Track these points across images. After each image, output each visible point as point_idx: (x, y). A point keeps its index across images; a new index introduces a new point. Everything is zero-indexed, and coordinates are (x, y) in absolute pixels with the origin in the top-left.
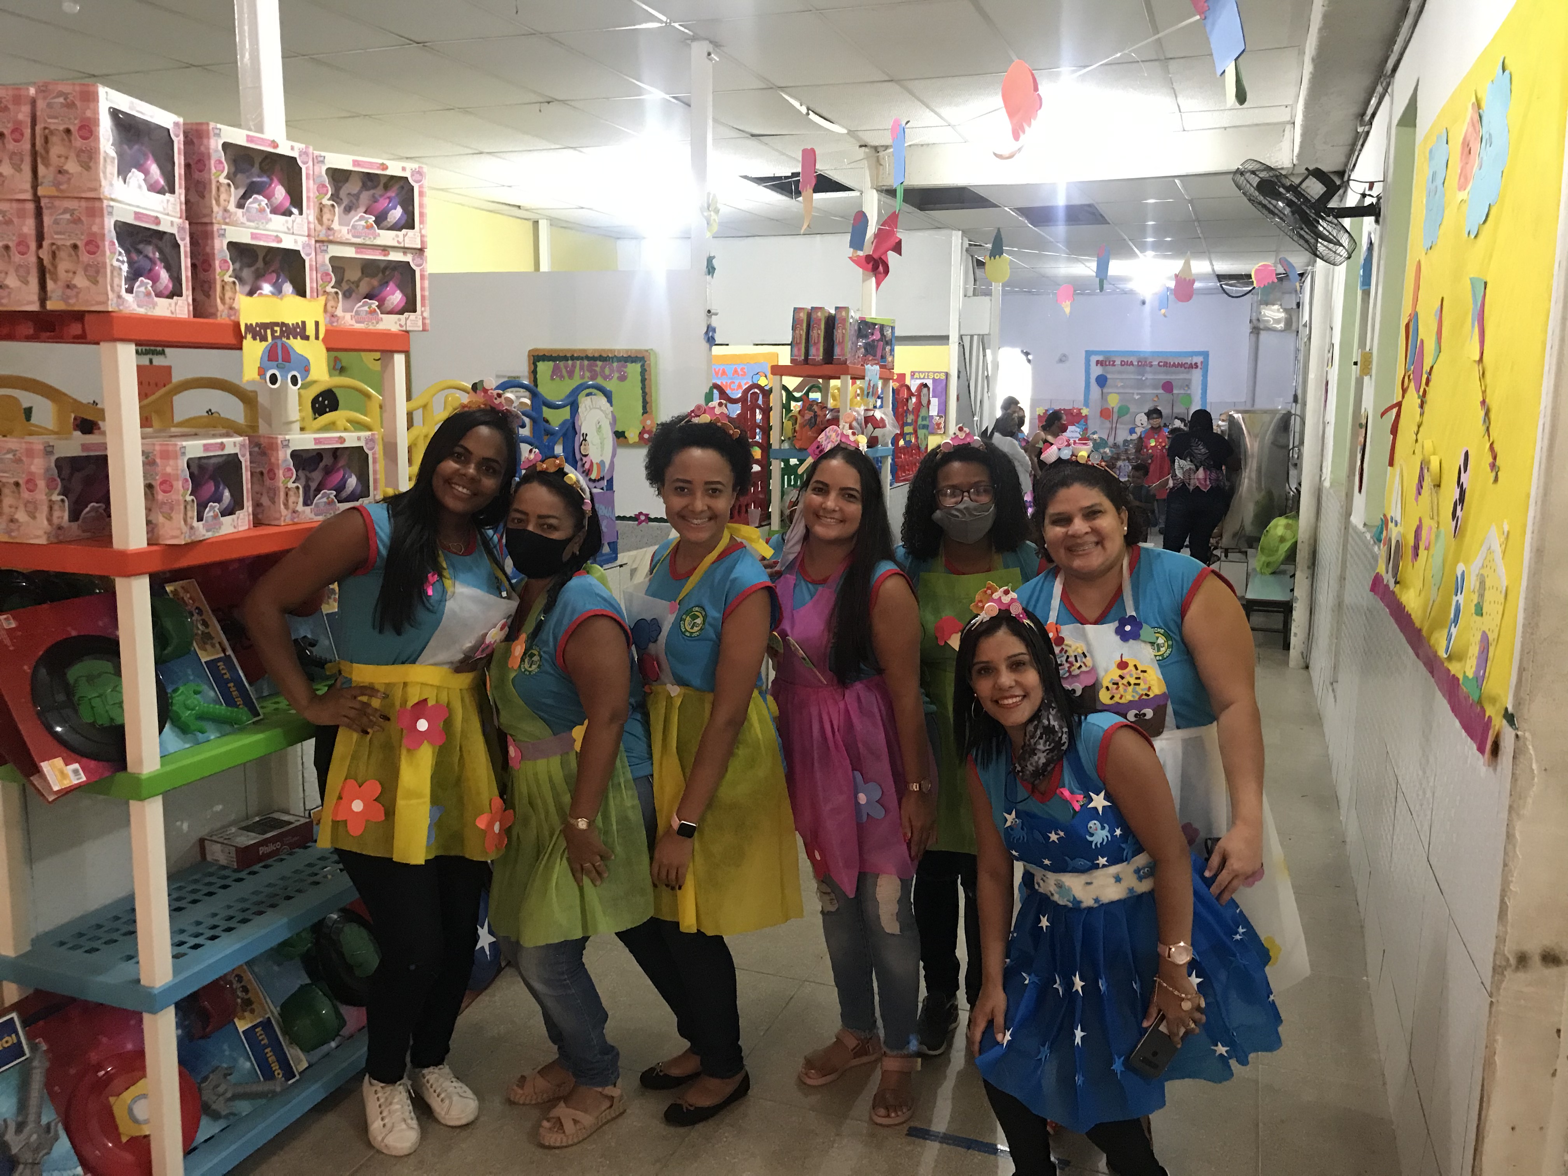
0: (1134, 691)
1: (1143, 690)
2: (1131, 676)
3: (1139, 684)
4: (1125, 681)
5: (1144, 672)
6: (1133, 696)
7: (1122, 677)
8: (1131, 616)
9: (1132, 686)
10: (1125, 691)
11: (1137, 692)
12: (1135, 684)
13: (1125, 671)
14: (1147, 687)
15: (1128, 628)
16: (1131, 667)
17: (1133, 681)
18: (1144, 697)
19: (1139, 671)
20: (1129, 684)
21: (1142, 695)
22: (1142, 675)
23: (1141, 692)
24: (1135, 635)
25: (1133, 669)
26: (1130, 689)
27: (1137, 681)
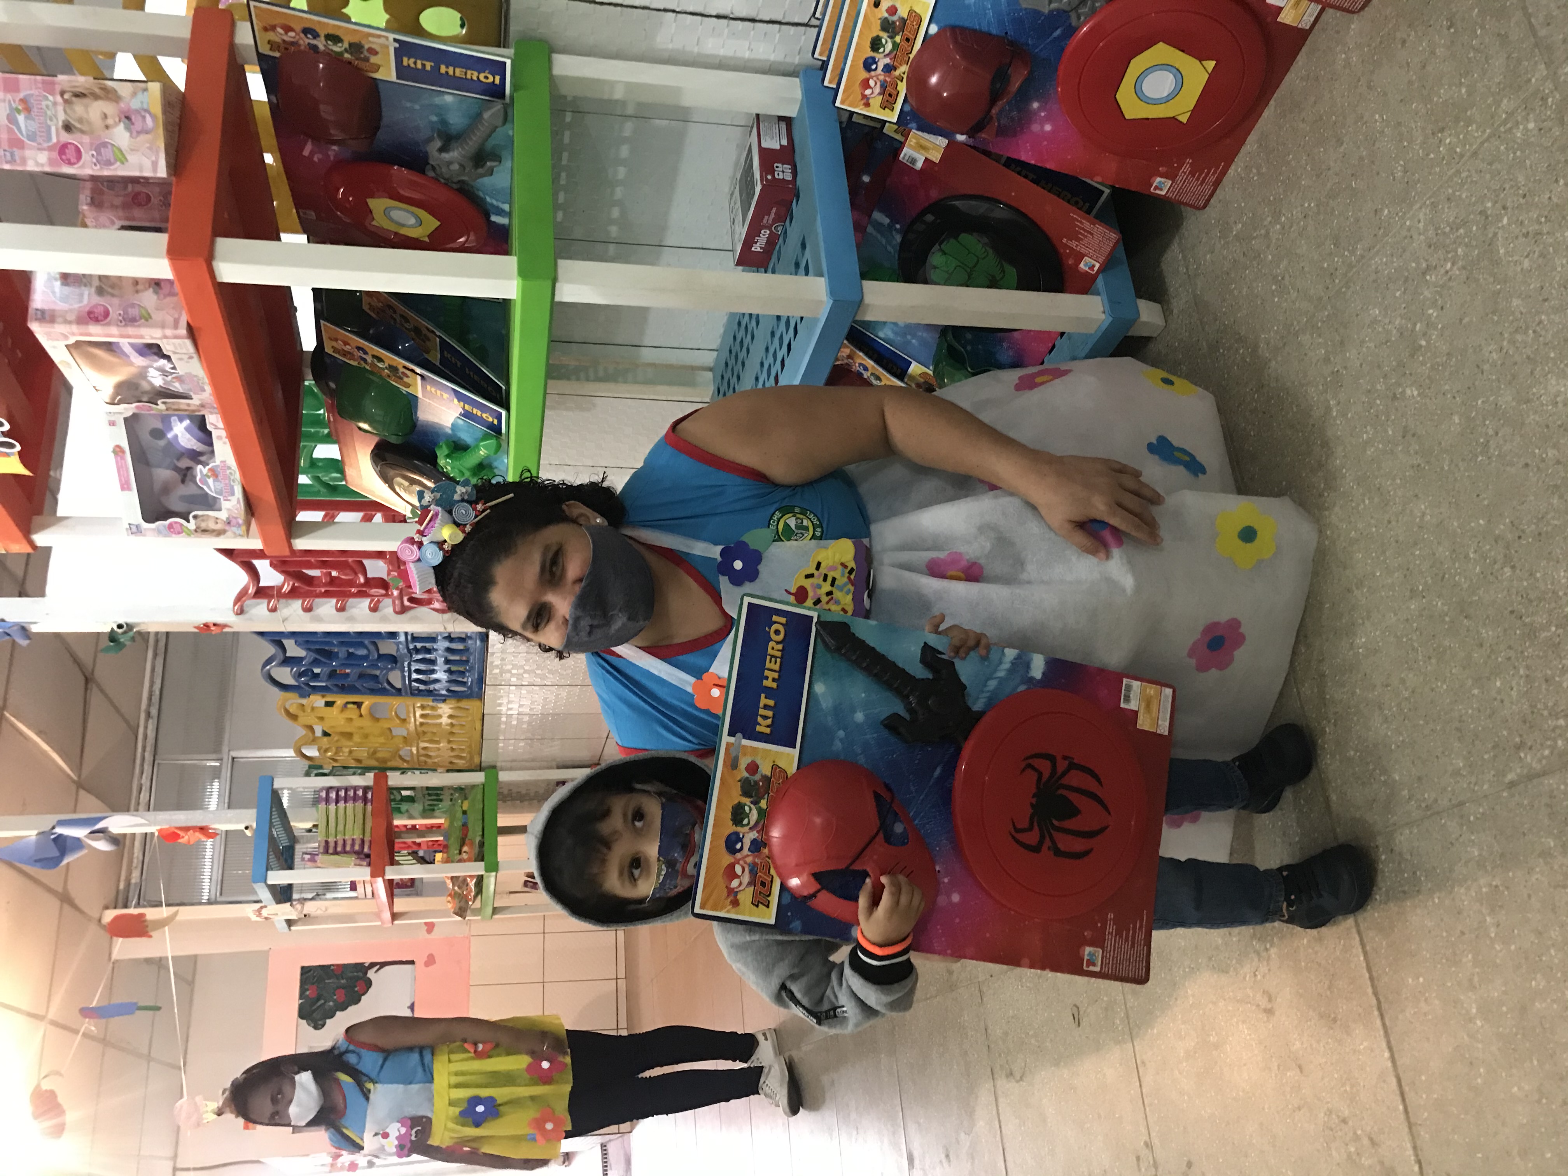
0: (841, 589)
1: (843, 575)
2: (820, 587)
3: (834, 579)
4: (825, 599)
5: (819, 564)
6: (848, 593)
7: (818, 602)
8: (722, 553)
9: (834, 590)
10: (838, 602)
11: (845, 585)
12: (832, 585)
13: (811, 594)
14: (840, 567)
15: (738, 565)
16: (807, 584)
17: (827, 587)
18: (852, 577)
19: (816, 573)
20: (829, 593)
21: (849, 578)
22: (823, 570)
23: (845, 580)
24: (754, 559)
25: (810, 580)
26: (837, 594)
27: (829, 579)
